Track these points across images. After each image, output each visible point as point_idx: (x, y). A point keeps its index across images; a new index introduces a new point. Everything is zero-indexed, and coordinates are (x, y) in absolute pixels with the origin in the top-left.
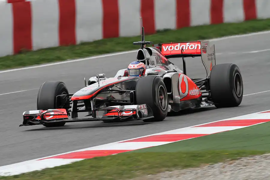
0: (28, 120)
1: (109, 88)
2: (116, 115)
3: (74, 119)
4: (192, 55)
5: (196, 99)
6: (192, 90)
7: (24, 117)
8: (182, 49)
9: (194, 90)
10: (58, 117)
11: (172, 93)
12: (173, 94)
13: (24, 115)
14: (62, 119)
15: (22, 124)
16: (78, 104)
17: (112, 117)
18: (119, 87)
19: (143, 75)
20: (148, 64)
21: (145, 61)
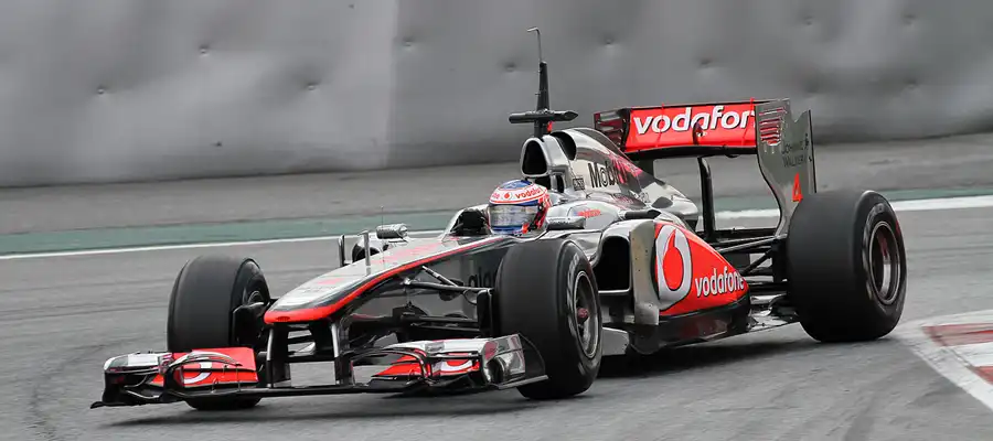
0: (122, 387)
1: (403, 280)
2: (413, 373)
3: (275, 385)
4: (728, 150)
5: (726, 306)
6: (706, 279)
7: (109, 376)
8: (697, 129)
10: (223, 379)
11: (632, 291)
12: (635, 295)
13: (110, 368)
14: (235, 386)
15: (101, 401)
16: (292, 335)
17: (404, 378)
18: (437, 275)
19: (536, 226)
20: (561, 190)
21: (548, 178)
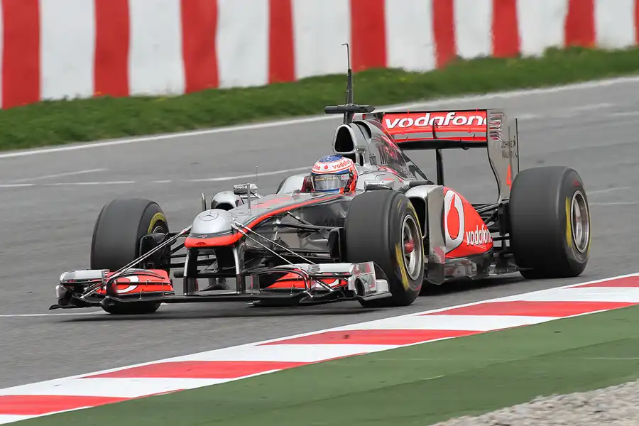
0: (72, 295)
1: (275, 221)
2: (296, 288)
3: (189, 294)
4: (464, 144)
5: (482, 254)
6: (473, 232)
7: (64, 285)
9: (476, 232)
11: (428, 238)
12: (430, 241)
13: (64, 280)
14: (158, 295)
15: (57, 304)
16: (199, 259)
17: (288, 291)
18: (298, 218)
19: (349, 189)
20: (362, 164)
21: (354, 155)
